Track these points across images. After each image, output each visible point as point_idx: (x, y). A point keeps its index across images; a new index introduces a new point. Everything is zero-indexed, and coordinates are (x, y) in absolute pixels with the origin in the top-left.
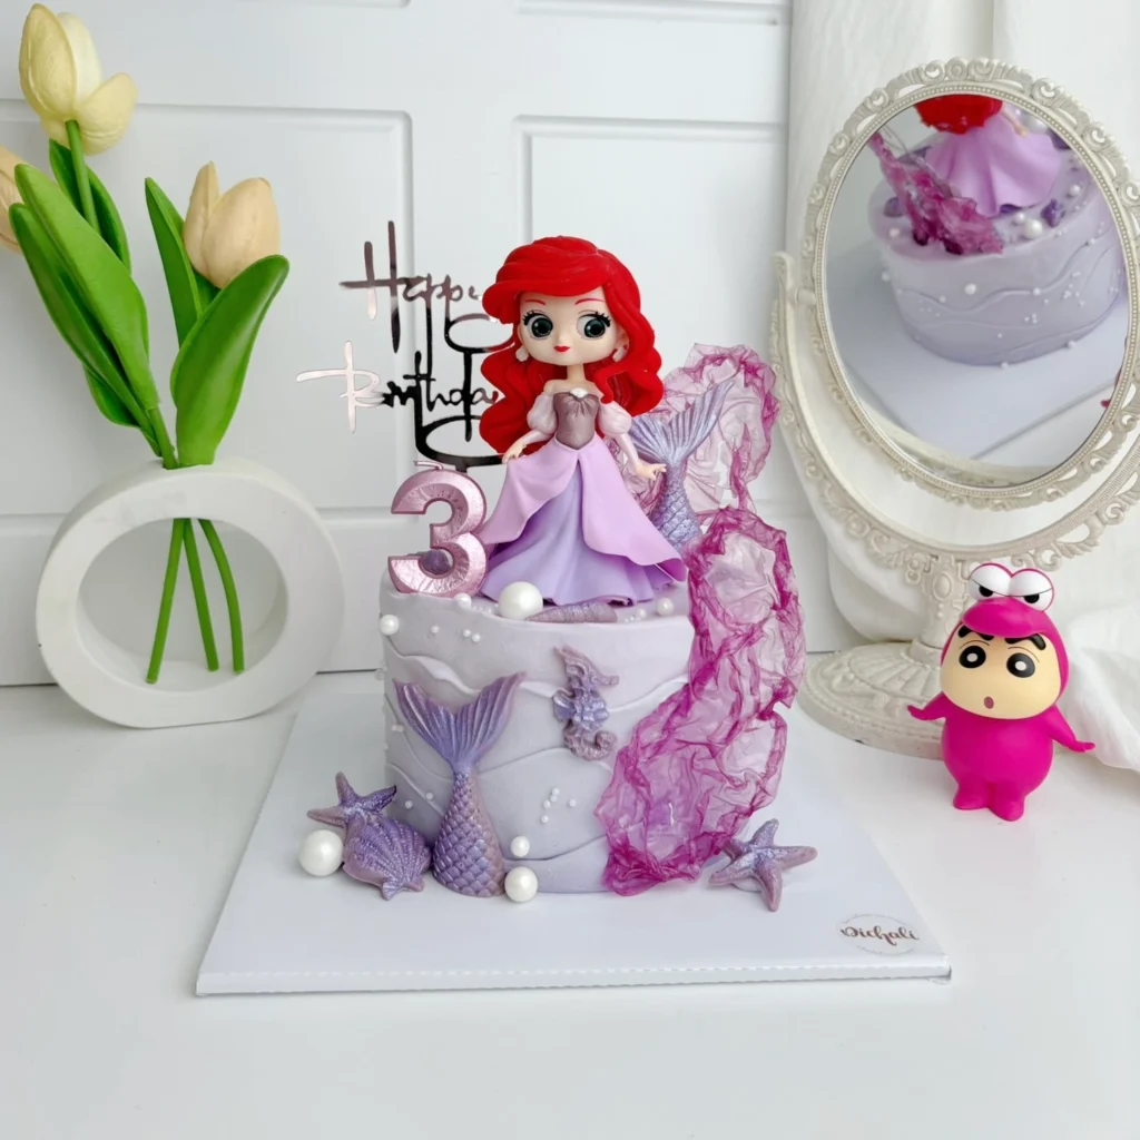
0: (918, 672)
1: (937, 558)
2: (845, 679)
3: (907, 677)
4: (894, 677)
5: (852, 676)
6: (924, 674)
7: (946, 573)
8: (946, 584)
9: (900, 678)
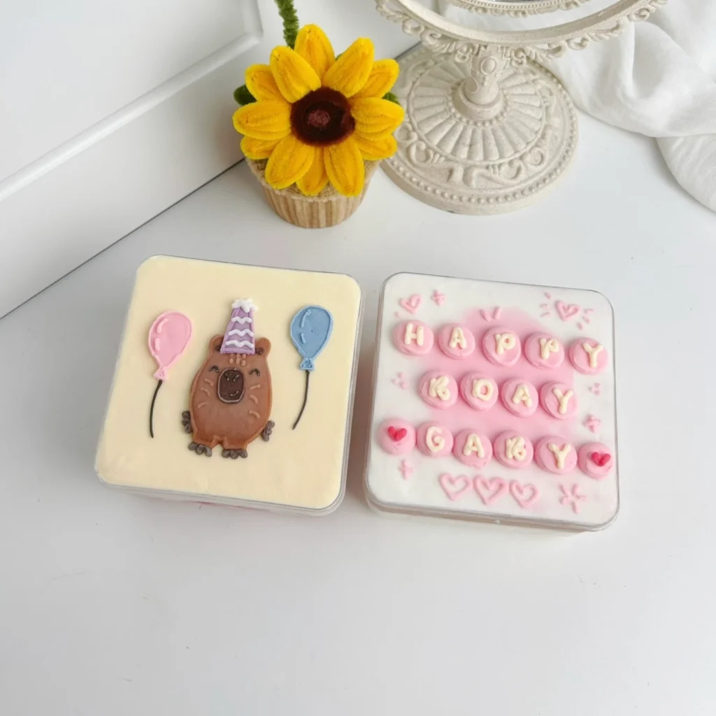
0: (474, 132)
1: (485, 47)
2: (418, 149)
3: (468, 142)
4: (458, 143)
5: (423, 147)
6: (479, 132)
7: (492, 57)
8: (492, 65)
9: (464, 144)
